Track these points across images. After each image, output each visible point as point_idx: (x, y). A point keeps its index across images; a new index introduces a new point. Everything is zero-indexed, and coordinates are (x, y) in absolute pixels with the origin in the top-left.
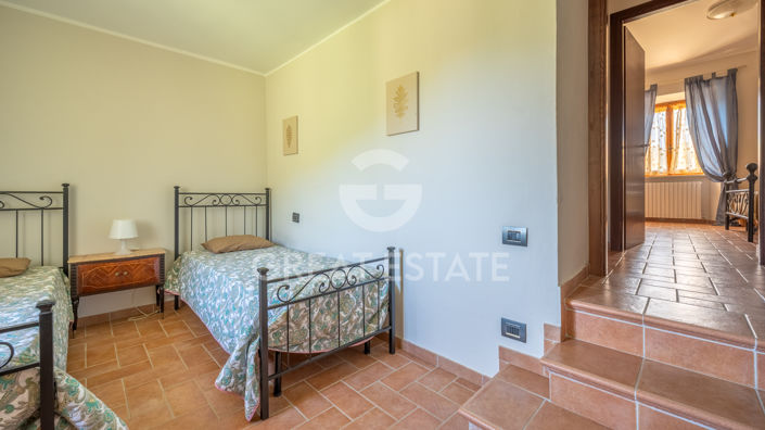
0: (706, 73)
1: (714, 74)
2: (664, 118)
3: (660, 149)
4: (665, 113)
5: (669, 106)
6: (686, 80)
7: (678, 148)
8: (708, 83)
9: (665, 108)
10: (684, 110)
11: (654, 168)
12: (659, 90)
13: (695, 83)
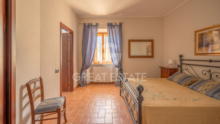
0: (113, 22)
1: (116, 23)
2: (101, 39)
3: (100, 52)
4: (101, 37)
5: (103, 34)
6: (107, 23)
7: (105, 52)
8: (114, 26)
9: (102, 35)
10: (107, 37)
11: (98, 60)
12: (99, 26)
13: (110, 25)
